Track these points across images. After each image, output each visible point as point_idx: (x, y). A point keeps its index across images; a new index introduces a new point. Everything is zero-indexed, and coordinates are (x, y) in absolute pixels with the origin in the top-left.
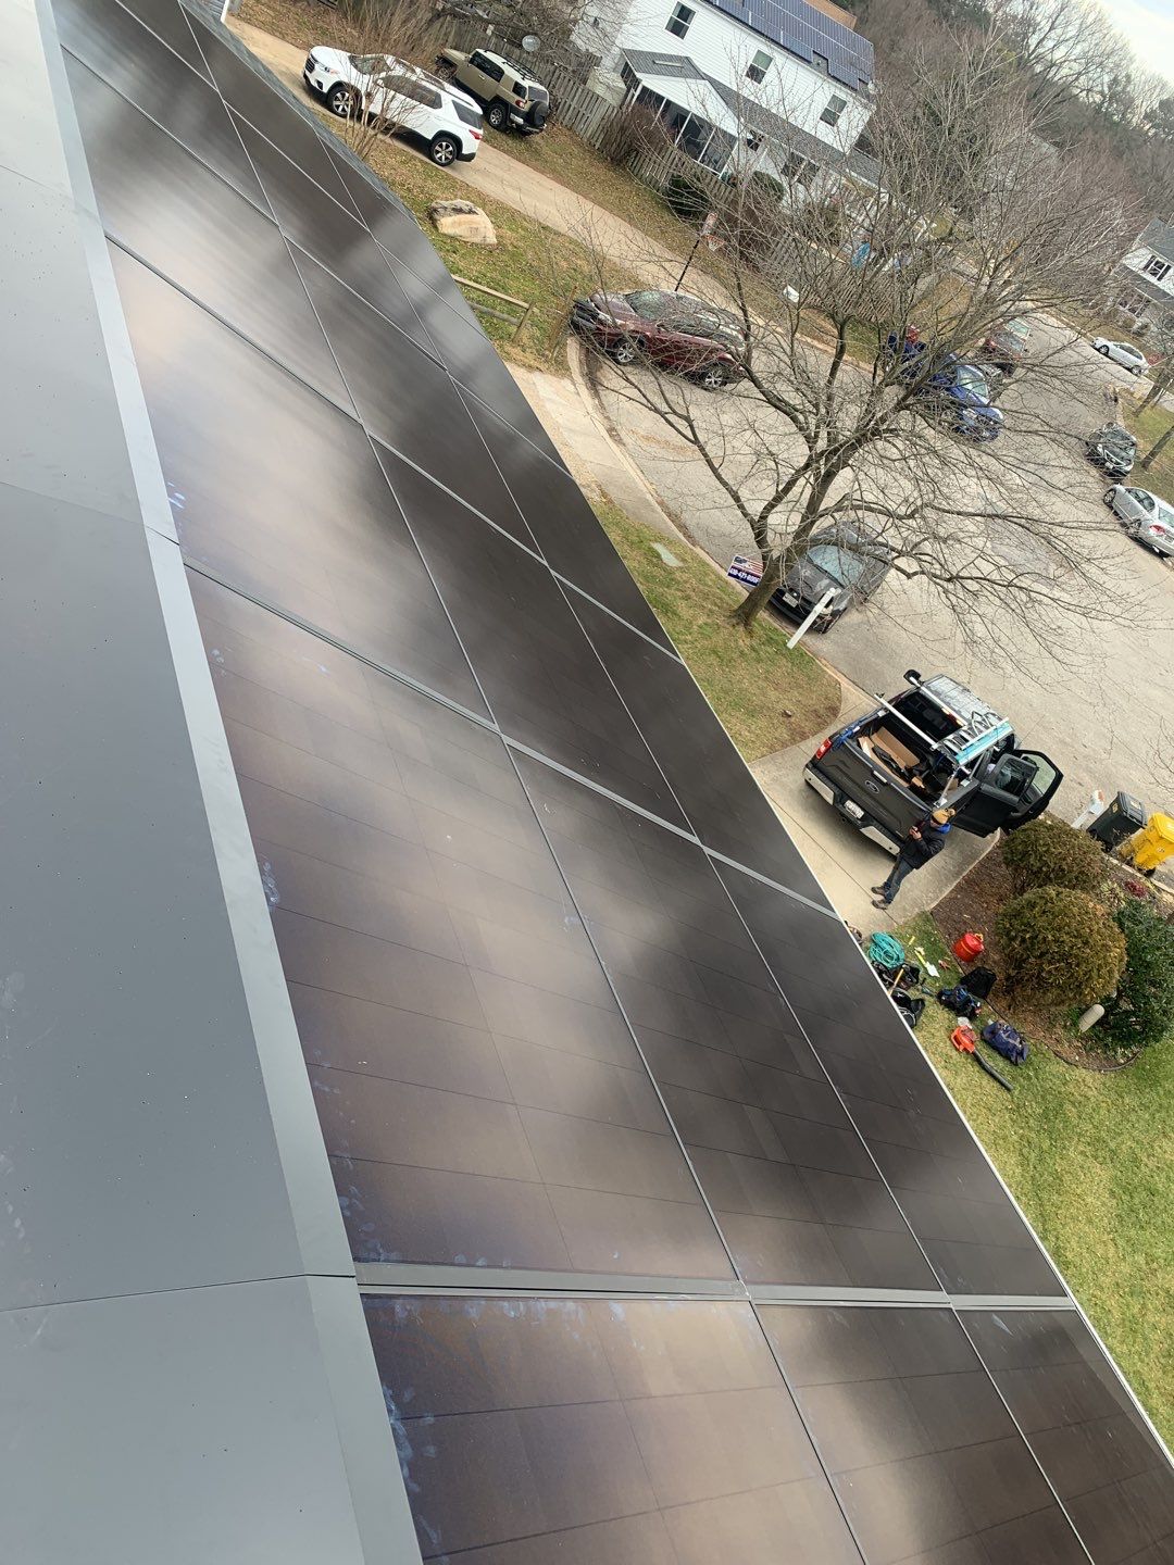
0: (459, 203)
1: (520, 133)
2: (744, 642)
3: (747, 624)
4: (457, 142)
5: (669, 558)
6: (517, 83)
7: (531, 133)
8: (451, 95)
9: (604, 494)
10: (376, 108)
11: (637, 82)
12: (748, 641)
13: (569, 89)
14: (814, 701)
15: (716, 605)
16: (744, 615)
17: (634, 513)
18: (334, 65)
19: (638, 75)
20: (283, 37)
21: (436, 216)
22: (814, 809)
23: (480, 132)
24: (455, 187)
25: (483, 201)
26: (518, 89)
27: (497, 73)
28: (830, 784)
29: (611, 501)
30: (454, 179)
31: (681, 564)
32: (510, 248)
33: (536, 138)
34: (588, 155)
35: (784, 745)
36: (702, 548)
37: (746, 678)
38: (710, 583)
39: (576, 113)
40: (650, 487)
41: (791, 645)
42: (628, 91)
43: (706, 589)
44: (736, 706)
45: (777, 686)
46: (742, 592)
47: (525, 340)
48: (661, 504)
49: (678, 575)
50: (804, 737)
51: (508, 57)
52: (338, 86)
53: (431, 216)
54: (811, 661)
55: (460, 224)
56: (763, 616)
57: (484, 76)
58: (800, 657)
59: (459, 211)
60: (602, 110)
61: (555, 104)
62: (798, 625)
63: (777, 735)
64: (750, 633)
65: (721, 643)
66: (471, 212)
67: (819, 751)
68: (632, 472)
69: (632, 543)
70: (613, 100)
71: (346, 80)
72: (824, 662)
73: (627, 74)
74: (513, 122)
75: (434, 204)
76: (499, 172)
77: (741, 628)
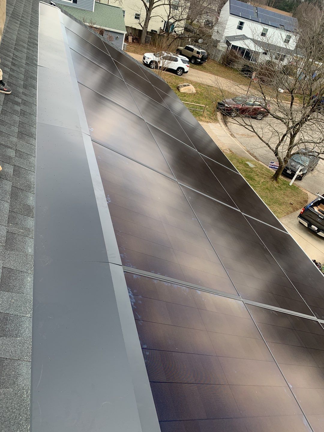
0: (185, 84)
1: (200, 64)
2: (275, 184)
3: (276, 180)
4: (183, 69)
5: (251, 165)
6: (198, 52)
7: (203, 63)
8: (180, 57)
9: (231, 151)
10: (161, 65)
11: (230, 44)
12: (277, 185)
13: (212, 50)
14: (299, 199)
15: (266, 176)
16: (275, 177)
17: (240, 155)
18: (150, 57)
19: (230, 42)
20: (137, 53)
21: (179, 88)
22: (302, 229)
23: (189, 65)
24: (183, 80)
25: (191, 82)
26: (198, 53)
27: (192, 50)
28: (306, 221)
29: (233, 153)
30: (183, 78)
31: (255, 166)
32: (200, 93)
33: (205, 64)
34: (219, 65)
35: (291, 212)
36: (261, 161)
37: (278, 195)
38: (264, 170)
39: (214, 55)
40: (244, 148)
41: (291, 184)
42: (228, 47)
43: (263, 172)
44: (275, 203)
45: (288, 196)
46: (274, 171)
47: (206, 115)
48: (248, 151)
49: (254, 169)
50: (297, 209)
51: (195, 46)
52: (152, 62)
53: (178, 88)
54: (298, 188)
55: (186, 89)
56: (281, 177)
57: (189, 51)
58: (294, 187)
59: (185, 86)
60: (222, 53)
61: (208, 55)
62: (292, 179)
63: (289, 209)
64: (278, 182)
65: (269, 186)
66: (188, 85)
67: (301, 212)
68: (238, 144)
69: (240, 162)
70: (224, 50)
71: (153, 60)
72: (302, 188)
73: (228, 43)
74: (198, 61)
75: (178, 86)
76: (195, 74)
77: (275, 181)
